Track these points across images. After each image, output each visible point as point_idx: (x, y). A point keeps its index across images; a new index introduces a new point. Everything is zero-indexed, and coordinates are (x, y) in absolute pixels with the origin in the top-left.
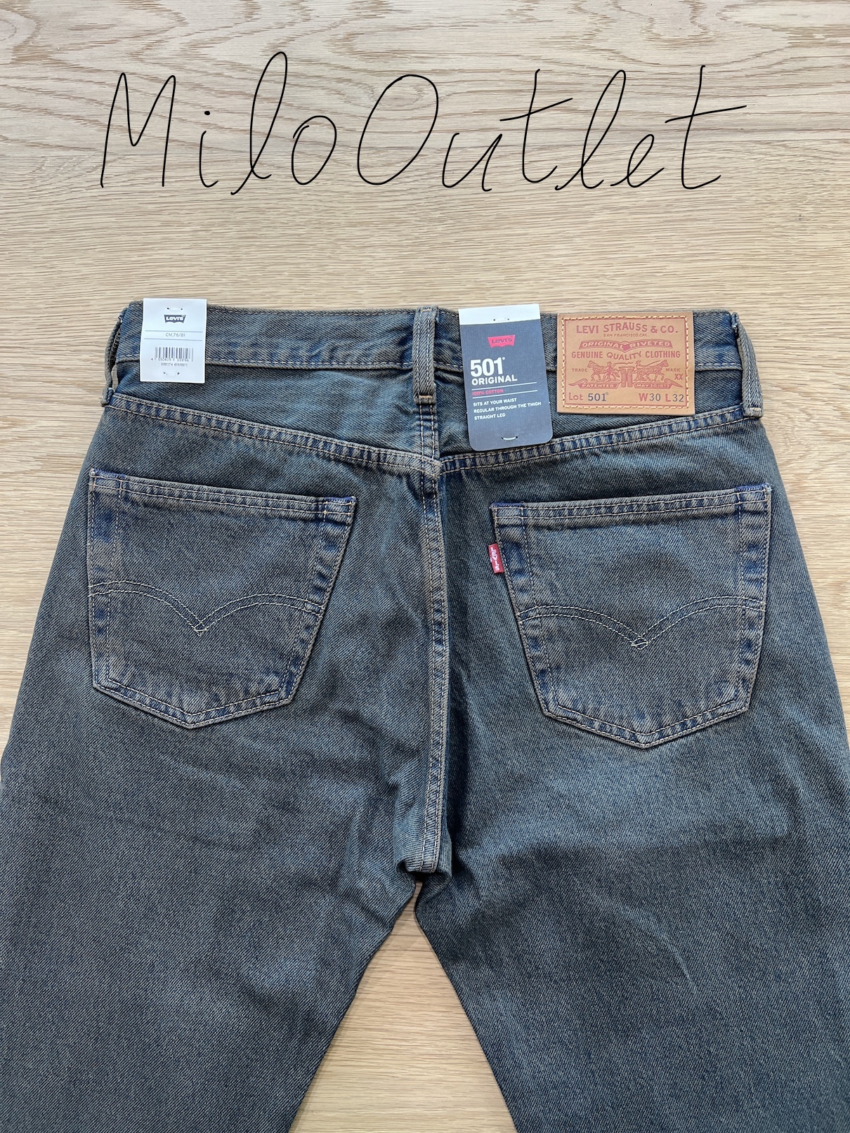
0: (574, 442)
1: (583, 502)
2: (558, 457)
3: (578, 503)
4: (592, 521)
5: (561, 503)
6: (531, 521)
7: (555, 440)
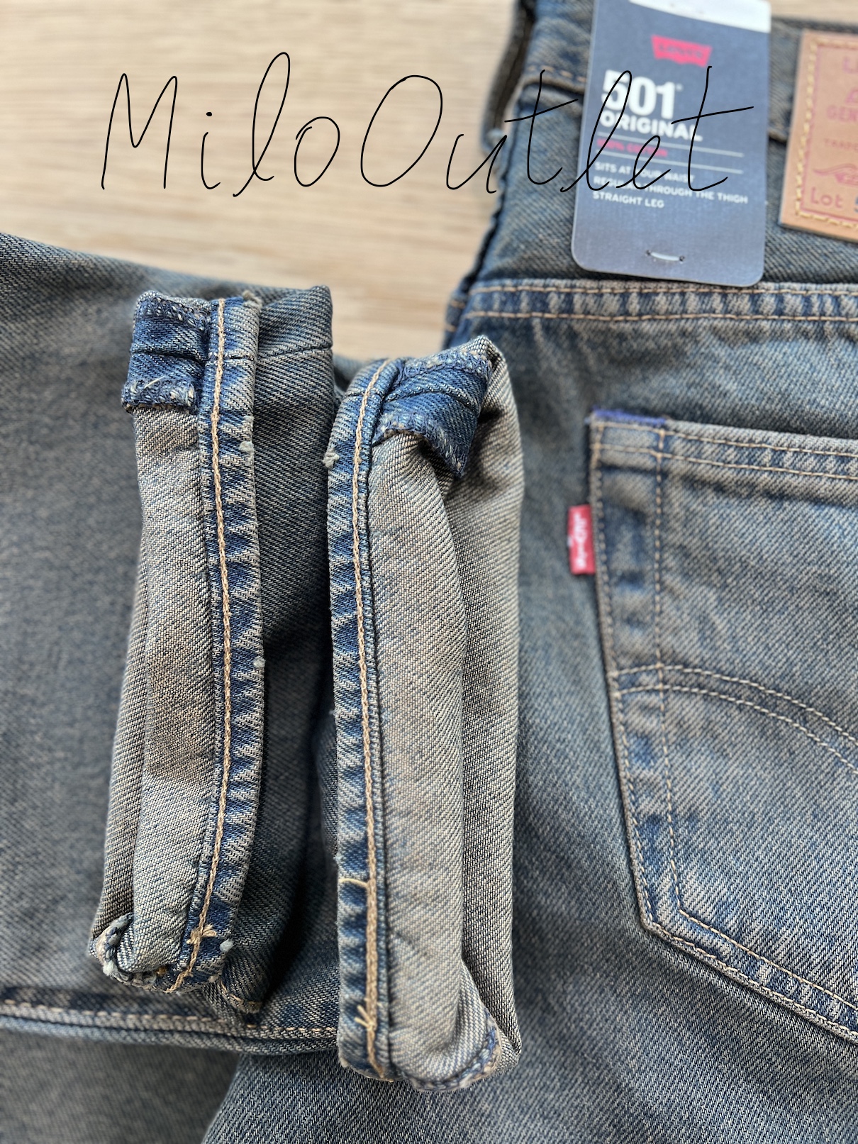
0: (807, 299)
1: (811, 440)
2: (766, 325)
3: (798, 439)
4: (823, 486)
5: (759, 434)
6: (679, 466)
7: (764, 284)
